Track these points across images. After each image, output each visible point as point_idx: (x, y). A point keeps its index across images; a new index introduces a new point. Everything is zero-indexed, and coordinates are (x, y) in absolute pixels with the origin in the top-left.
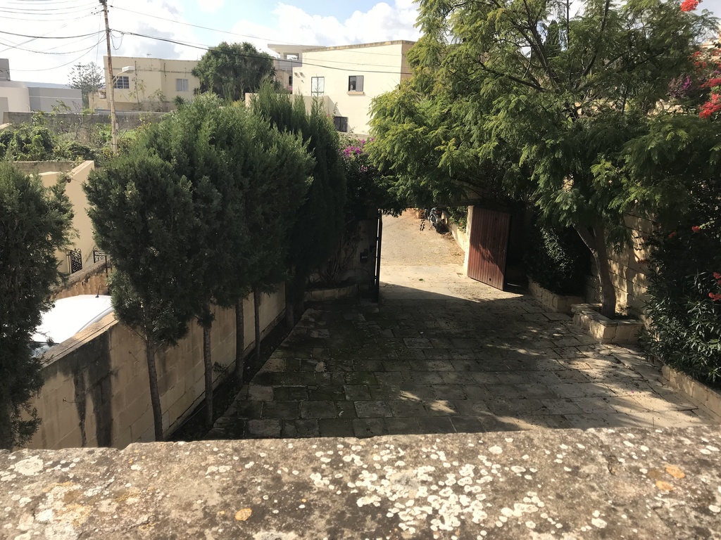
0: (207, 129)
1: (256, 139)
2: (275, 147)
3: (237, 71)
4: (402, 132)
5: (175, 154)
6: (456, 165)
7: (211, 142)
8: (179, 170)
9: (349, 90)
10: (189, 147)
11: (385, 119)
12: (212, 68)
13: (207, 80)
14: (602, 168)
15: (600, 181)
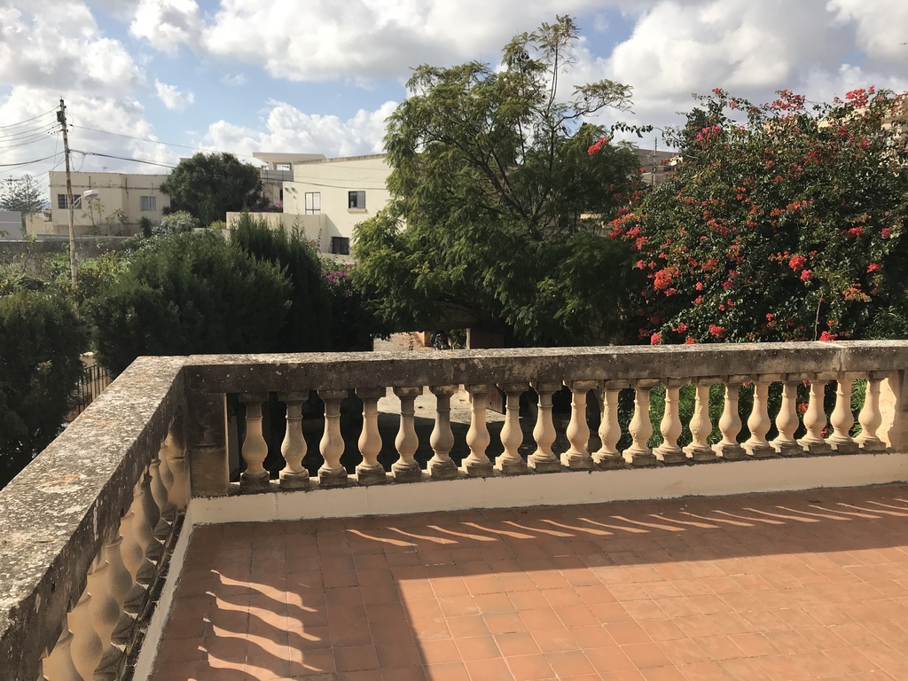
0: (189, 259)
1: (235, 269)
2: (253, 274)
3: (215, 187)
4: (380, 258)
5: (162, 283)
6: (432, 287)
7: (193, 271)
8: (167, 296)
9: (350, 207)
10: (174, 277)
11: (366, 244)
12: (186, 184)
13: (179, 196)
14: (547, 285)
15: (546, 297)
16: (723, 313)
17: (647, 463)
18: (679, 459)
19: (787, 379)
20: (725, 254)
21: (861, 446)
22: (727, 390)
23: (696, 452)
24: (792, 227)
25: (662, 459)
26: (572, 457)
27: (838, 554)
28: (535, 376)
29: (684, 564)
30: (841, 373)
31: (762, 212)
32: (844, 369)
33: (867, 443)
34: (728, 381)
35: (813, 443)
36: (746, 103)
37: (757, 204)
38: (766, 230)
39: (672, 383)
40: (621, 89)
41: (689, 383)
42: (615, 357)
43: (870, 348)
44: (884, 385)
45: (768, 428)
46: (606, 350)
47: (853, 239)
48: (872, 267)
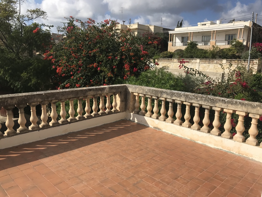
14: (24, 75)
15: (24, 78)
16: (79, 80)
17: (57, 125)
18: (66, 122)
19: (94, 97)
20: (78, 64)
21: (113, 112)
22: (78, 101)
23: (71, 120)
24: (94, 56)
25: (61, 123)
26: (32, 127)
27: (108, 140)
28: (17, 103)
29: (68, 152)
30: (107, 94)
31: (87, 52)
32: (108, 93)
33: (115, 111)
34: (78, 99)
35: (102, 113)
36: (80, 21)
37: (85, 49)
38: (88, 57)
39: (62, 101)
40: (43, 13)
41: (68, 100)
42: (44, 94)
43: (113, 87)
44: (117, 96)
45: (90, 110)
46: (41, 92)
47: (109, 59)
48: (114, 67)
